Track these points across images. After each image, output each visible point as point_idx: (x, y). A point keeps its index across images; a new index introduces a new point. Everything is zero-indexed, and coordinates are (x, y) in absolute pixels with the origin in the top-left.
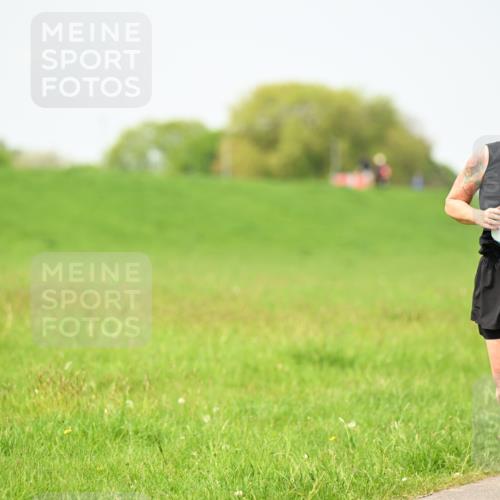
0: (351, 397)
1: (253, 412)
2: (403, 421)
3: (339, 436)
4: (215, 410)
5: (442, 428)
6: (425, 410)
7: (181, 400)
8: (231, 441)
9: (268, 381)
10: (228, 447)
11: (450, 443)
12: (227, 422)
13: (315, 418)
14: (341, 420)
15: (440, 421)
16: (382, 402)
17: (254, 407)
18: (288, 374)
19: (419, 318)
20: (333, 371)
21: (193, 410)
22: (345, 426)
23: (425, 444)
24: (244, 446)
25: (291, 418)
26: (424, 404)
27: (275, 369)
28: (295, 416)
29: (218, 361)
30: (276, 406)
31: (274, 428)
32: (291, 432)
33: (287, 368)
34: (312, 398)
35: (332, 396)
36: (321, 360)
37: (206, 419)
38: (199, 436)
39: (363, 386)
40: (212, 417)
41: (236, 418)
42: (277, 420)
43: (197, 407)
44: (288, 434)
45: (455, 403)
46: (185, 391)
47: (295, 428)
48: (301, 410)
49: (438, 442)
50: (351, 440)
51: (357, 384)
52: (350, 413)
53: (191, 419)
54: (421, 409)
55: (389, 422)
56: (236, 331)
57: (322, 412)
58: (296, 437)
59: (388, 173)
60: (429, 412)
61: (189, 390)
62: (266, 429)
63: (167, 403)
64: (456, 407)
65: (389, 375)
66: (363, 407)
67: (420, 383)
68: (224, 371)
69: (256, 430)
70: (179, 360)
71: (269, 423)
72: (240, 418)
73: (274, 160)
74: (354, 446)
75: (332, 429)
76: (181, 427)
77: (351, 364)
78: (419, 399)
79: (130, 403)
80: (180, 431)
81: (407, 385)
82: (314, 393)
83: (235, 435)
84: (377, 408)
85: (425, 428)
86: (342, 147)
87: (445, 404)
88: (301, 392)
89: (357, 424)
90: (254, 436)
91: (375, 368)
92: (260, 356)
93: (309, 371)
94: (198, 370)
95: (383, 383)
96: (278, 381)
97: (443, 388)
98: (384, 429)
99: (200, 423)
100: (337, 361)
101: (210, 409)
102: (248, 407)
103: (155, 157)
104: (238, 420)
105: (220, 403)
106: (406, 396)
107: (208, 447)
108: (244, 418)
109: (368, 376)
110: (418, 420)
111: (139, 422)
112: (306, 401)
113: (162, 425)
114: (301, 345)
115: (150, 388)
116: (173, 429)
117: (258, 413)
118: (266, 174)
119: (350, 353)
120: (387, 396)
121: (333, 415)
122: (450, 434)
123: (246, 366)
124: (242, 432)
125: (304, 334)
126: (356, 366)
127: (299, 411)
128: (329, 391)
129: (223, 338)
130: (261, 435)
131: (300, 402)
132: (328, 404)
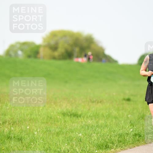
0: (80, 126)
1: (50, 131)
2: (96, 133)
3: (76, 138)
4: (38, 130)
5: (108, 136)
6: (103, 130)
7: (28, 127)
8: (43, 140)
9: (55, 121)
10: (42, 142)
11: (110, 140)
12: (42, 134)
13: (69, 133)
14: (77, 133)
15: (107, 134)
16: (89, 128)
17: (51, 129)
18: (61, 119)
19: (101, 102)
20: (75, 118)
21: (32, 130)
22: (78, 135)
23: (103, 141)
24: (47, 141)
25: (62, 133)
26: (102, 128)
27: (57, 118)
28: (63, 132)
29: (39, 115)
30: (57, 129)
31: (57, 136)
32: (62, 137)
33: (60, 118)
34: (68, 127)
35: (74, 126)
36: (71, 115)
37: (36, 133)
38: (34, 138)
39: (84, 123)
40: (37, 132)
41: (45, 133)
42: (57, 133)
43: (33, 130)
44: (61, 138)
45: (112, 128)
46: (29, 125)
47: (63, 136)
48: (65, 130)
49: (107, 140)
50: (80, 139)
51: (82, 122)
52: (80, 131)
53: (31, 133)
54: (101, 130)
55: (92, 134)
56: (45, 106)
57: (71, 131)
58: (63, 139)
59: (91, 57)
60: (104, 131)
61: (30, 124)
62: (54, 136)
63: (24, 128)
64: (112, 129)
65: (92, 119)
66: (84, 129)
67: (101, 122)
68: (41, 118)
69: (51, 136)
70: (27, 115)
71: (55, 134)
72: (46, 133)
73: (56, 54)
74: (81, 141)
75: (74, 136)
76: (28, 135)
77: (80, 116)
78: (101, 127)
79: (12, 128)
80: (28, 136)
81: (97, 122)
82: (69, 125)
83: (45, 138)
84: (88, 130)
85: (103, 136)
86: (77, 49)
87: (109, 128)
88: (65, 125)
89: (82, 134)
90: (50, 138)
91: (87, 117)
92: (52, 113)
93: (67, 118)
94: (33, 118)
95: (90, 122)
96: (58, 121)
97: (108, 123)
98: (90, 136)
99: (34, 134)
100: (76, 115)
101: (37, 130)
102: (49, 129)
103: (20, 53)
104: (45, 134)
105: (40, 128)
106: (97, 126)
107: (36, 142)
108: (47, 133)
109: (85, 120)
110: (100, 133)
111: (15, 134)
112: (66, 127)
113: (22, 135)
114: (65, 110)
115: (18, 124)
116: (26, 136)
117: (52, 131)
118: (54, 58)
119: (80, 113)
120: (91, 126)
121: (75, 132)
122: (111, 137)
123: (48, 117)
124: (47, 137)
125: (66, 107)
126: (82, 117)
127: (64, 131)
128: (73, 124)
129: (41, 108)
130: (52, 138)
131: (65, 128)
132: (73, 128)
